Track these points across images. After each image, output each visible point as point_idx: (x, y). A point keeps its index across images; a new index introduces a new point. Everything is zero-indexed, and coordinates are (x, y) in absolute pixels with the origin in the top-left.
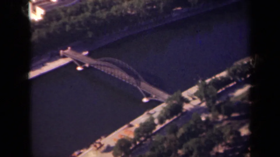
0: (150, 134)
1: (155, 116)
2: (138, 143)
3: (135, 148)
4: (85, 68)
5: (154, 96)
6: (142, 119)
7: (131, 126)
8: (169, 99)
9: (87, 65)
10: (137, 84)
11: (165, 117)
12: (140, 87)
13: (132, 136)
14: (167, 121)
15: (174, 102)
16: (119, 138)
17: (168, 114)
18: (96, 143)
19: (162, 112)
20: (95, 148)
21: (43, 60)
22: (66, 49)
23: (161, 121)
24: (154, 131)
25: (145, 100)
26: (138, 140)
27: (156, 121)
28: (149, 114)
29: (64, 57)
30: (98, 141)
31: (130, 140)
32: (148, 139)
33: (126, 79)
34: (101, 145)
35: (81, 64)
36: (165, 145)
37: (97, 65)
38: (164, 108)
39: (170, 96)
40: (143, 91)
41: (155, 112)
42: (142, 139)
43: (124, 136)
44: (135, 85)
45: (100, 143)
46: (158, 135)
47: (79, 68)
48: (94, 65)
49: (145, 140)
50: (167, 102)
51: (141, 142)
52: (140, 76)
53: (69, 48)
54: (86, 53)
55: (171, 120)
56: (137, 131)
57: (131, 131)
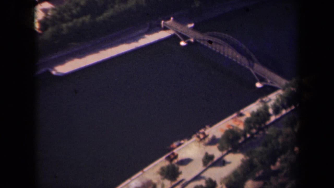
0: (263, 125)
1: (270, 104)
2: (248, 136)
3: (244, 142)
4: (189, 43)
5: (269, 81)
6: (254, 107)
7: (241, 115)
8: (287, 86)
9: (192, 40)
10: (250, 65)
11: (281, 107)
12: (253, 70)
13: (241, 127)
14: (284, 112)
15: (292, 89)
16: (227, 129)
17: (285, 104)
18: (200, 133)
19: (277, 100)
20: (198, 139)
21: (141, 31)
22: (169, 19)
23: (277, 111)
24: (268, 123)
25: (258, 85)
26: (249, 132)
27: (271, 111)
28: (262, 101)
29: (165, 29)
30: (202, 131)
31: (239, 131)
32: (261, 132)
33: (236, 59)
34: (205, 136)
35: (185, 38)
36: (280, 140)
37: (204, 40)
38: (281, 96)
39: (288, 82)
40: (256, 74)
41: (270, 100)
42: (254, 131)
43: (233, 126)
44: (247, 67)
45: (204, 134)
46: (271, 128)
47: (183, 43)
48: (200, 40)
49: (257, 133)
50: (284, 89)
51: (252, 135)
52: (253, 56)
53: (172, 18)
54: (191, 25)
55: (289, 110)
56: (248, 122)
57: (241, 122)
